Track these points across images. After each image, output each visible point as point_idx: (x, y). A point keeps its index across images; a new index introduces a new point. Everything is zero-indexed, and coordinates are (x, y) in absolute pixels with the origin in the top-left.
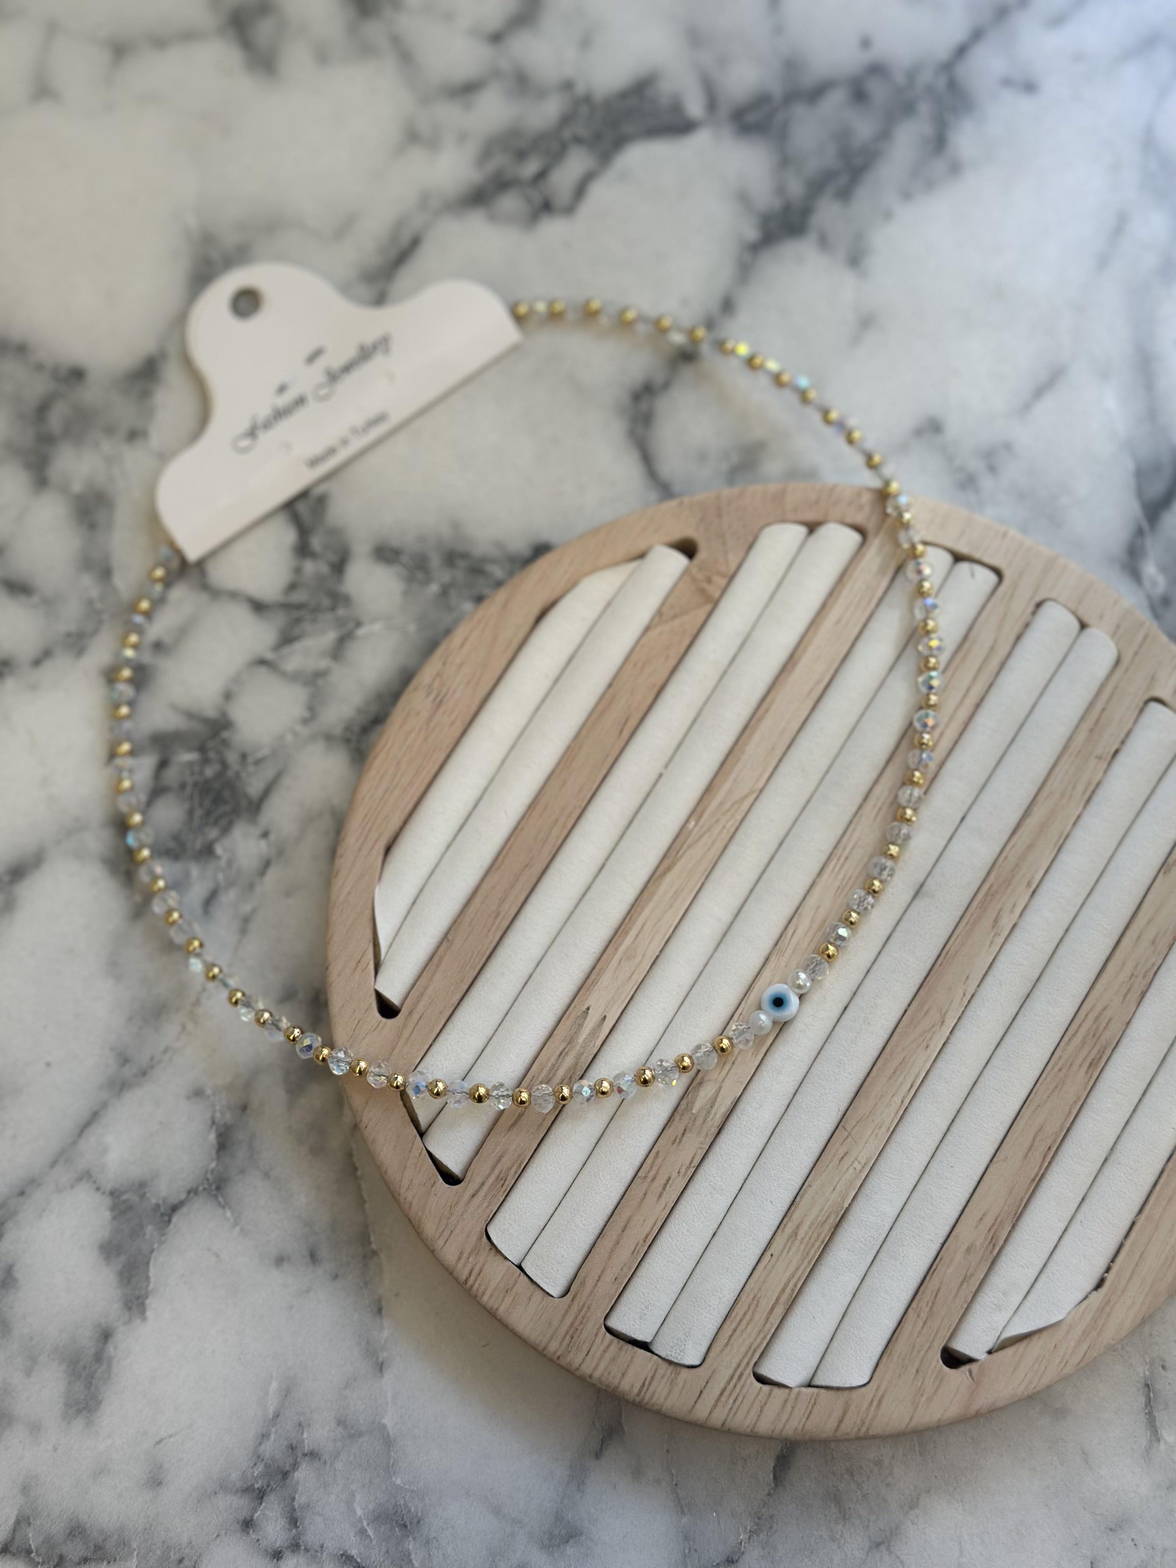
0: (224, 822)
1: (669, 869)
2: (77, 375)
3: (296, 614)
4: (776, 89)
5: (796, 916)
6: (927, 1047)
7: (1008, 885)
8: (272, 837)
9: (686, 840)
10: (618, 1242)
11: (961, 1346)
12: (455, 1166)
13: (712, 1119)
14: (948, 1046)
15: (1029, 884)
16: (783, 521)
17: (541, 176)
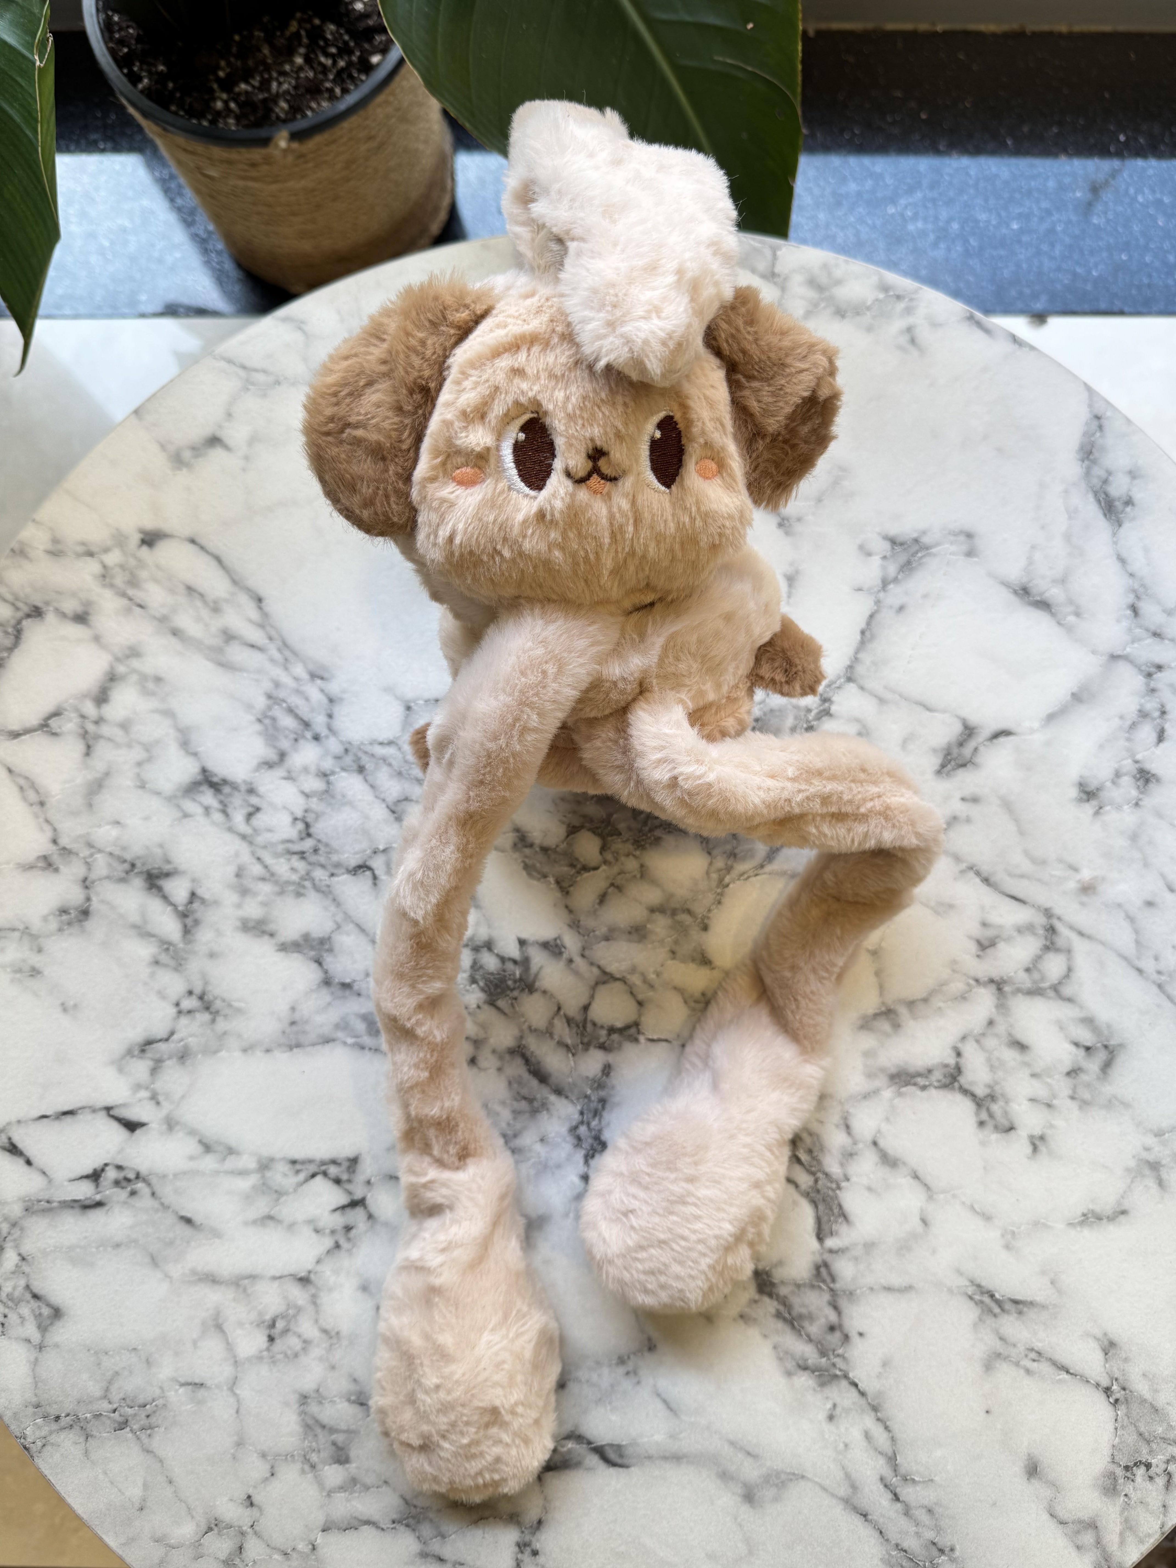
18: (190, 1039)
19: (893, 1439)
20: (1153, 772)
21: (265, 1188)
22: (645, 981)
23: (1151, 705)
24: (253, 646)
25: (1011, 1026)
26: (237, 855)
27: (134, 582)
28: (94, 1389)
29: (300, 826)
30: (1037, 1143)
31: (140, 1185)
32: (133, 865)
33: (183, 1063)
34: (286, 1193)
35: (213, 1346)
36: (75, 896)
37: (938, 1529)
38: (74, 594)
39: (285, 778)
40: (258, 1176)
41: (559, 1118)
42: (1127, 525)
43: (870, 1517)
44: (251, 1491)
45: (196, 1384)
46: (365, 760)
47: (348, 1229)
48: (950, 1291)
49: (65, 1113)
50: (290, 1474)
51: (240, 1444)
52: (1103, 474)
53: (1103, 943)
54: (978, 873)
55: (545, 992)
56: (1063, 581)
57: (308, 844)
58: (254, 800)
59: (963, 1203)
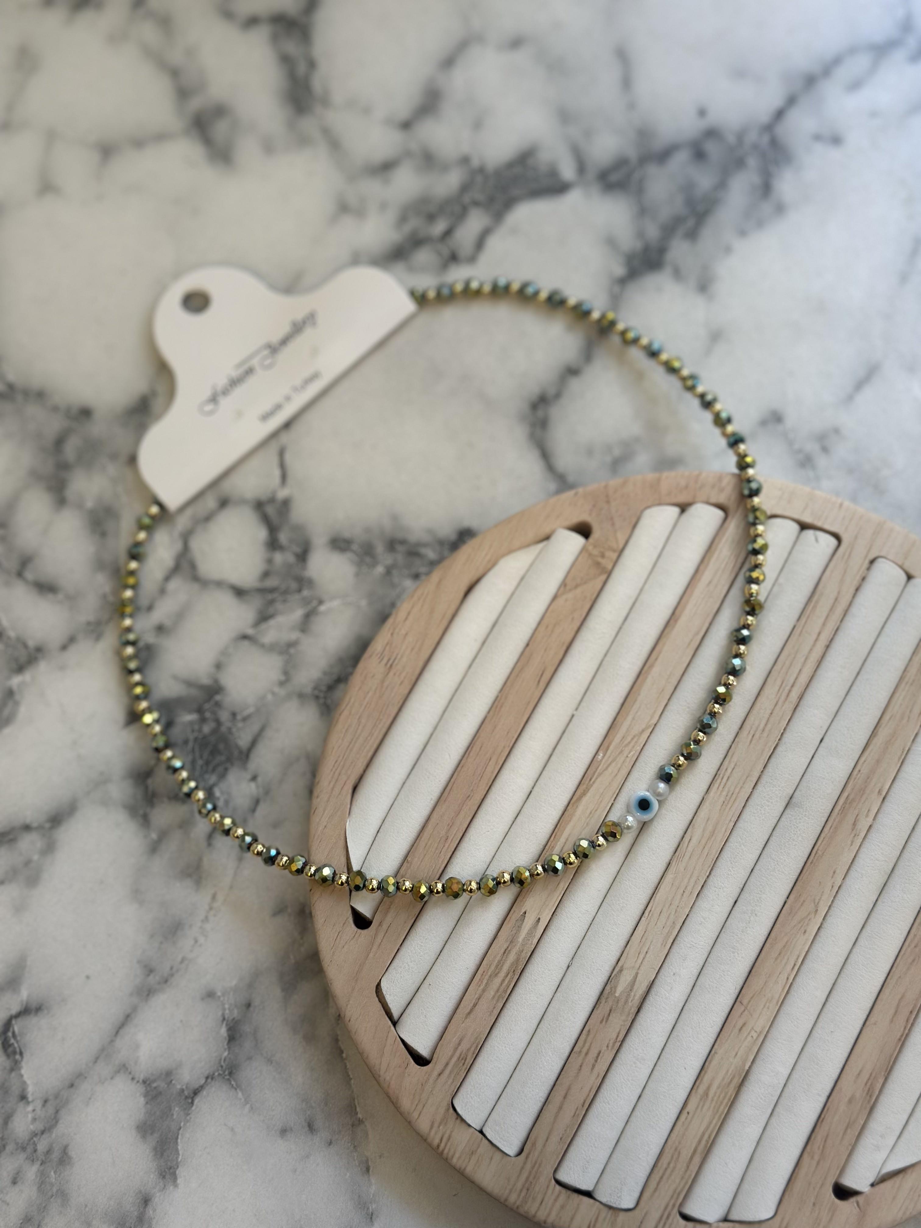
0: (220, 769)
1: (584, 794)
2: (86, 413)
3: (270, 597)
4: (632, 154)
5: (691, 826)
6: (805, 932)
7: (863, 794)
8: (259, 779)
9: (597, 770)
10: (560, 1108)
11: (849, 1182)
12: (424, 1050)
13: (632, 1001)
14: (822, 930)
15: (880, 792)
16: (660, 504)
17: (448, 233)
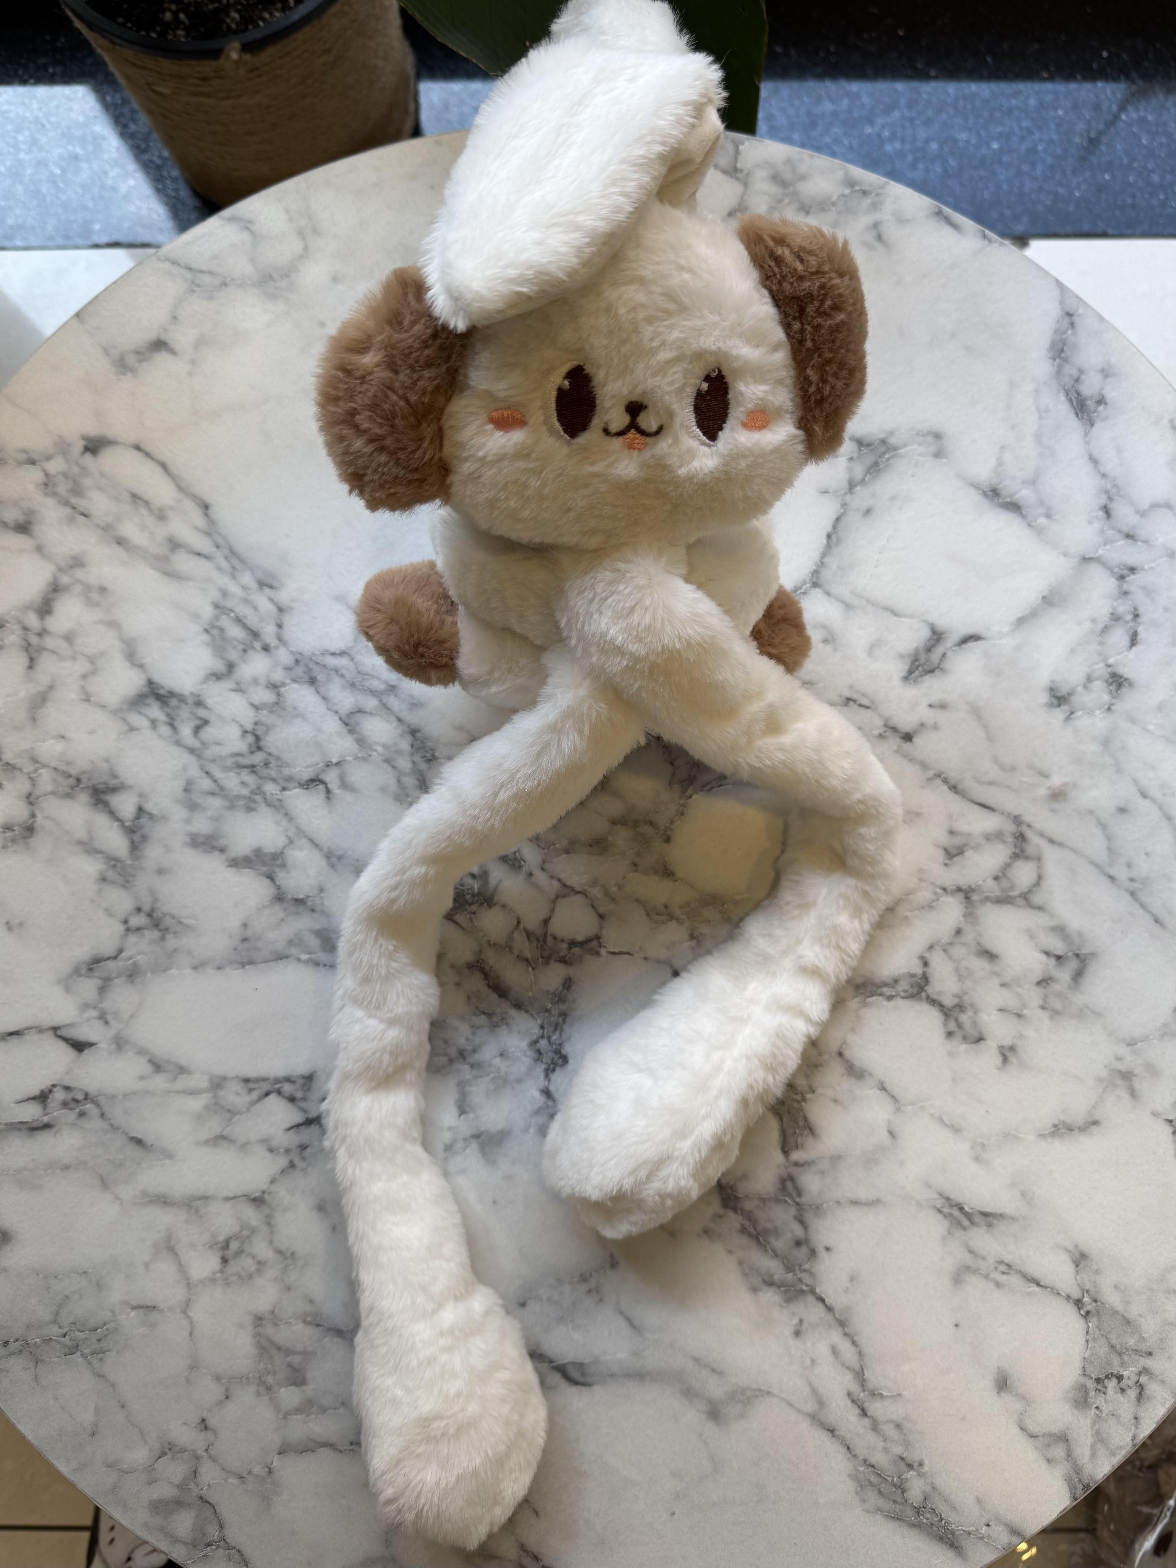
18: (139, 957)
19: (861, 1354)
20: (1126, 676)
21: (217, 1108)
22: (606, 893)
23: (1123, 608)
24: (199, 554)
25: (980, 935)
26: (185, 769)
27: (77, 490)
28: (44, 1313)
29: (250, 739)
30: (1007, 1054)
31: (89, 1106)
32: (79, 780)
33: (132, 982)
34: (239, 1113)
35: (165, 1268)
36: (19, 812)
37: (907, 1444)
38: (15, 504)
39: (234, 690)
40: (210, 1095)
41: (519, 1032)
42: (1098, 425)
43: (837, 1433)
44: (205, 1415)
45: (148, 1307)
46: (317, 671)
47: (303, 1147)
48: (919, 1204)
49: (11, 1034)
50: (246, 1396)
51: (193, 1367)
52: (1075, 373)
53: (1074, 851)
54: (945, 781)
55: (504, 906)
56: (1033, 482)
57: (259, 758)
58: (202, 713)
59: (932, 1115)
